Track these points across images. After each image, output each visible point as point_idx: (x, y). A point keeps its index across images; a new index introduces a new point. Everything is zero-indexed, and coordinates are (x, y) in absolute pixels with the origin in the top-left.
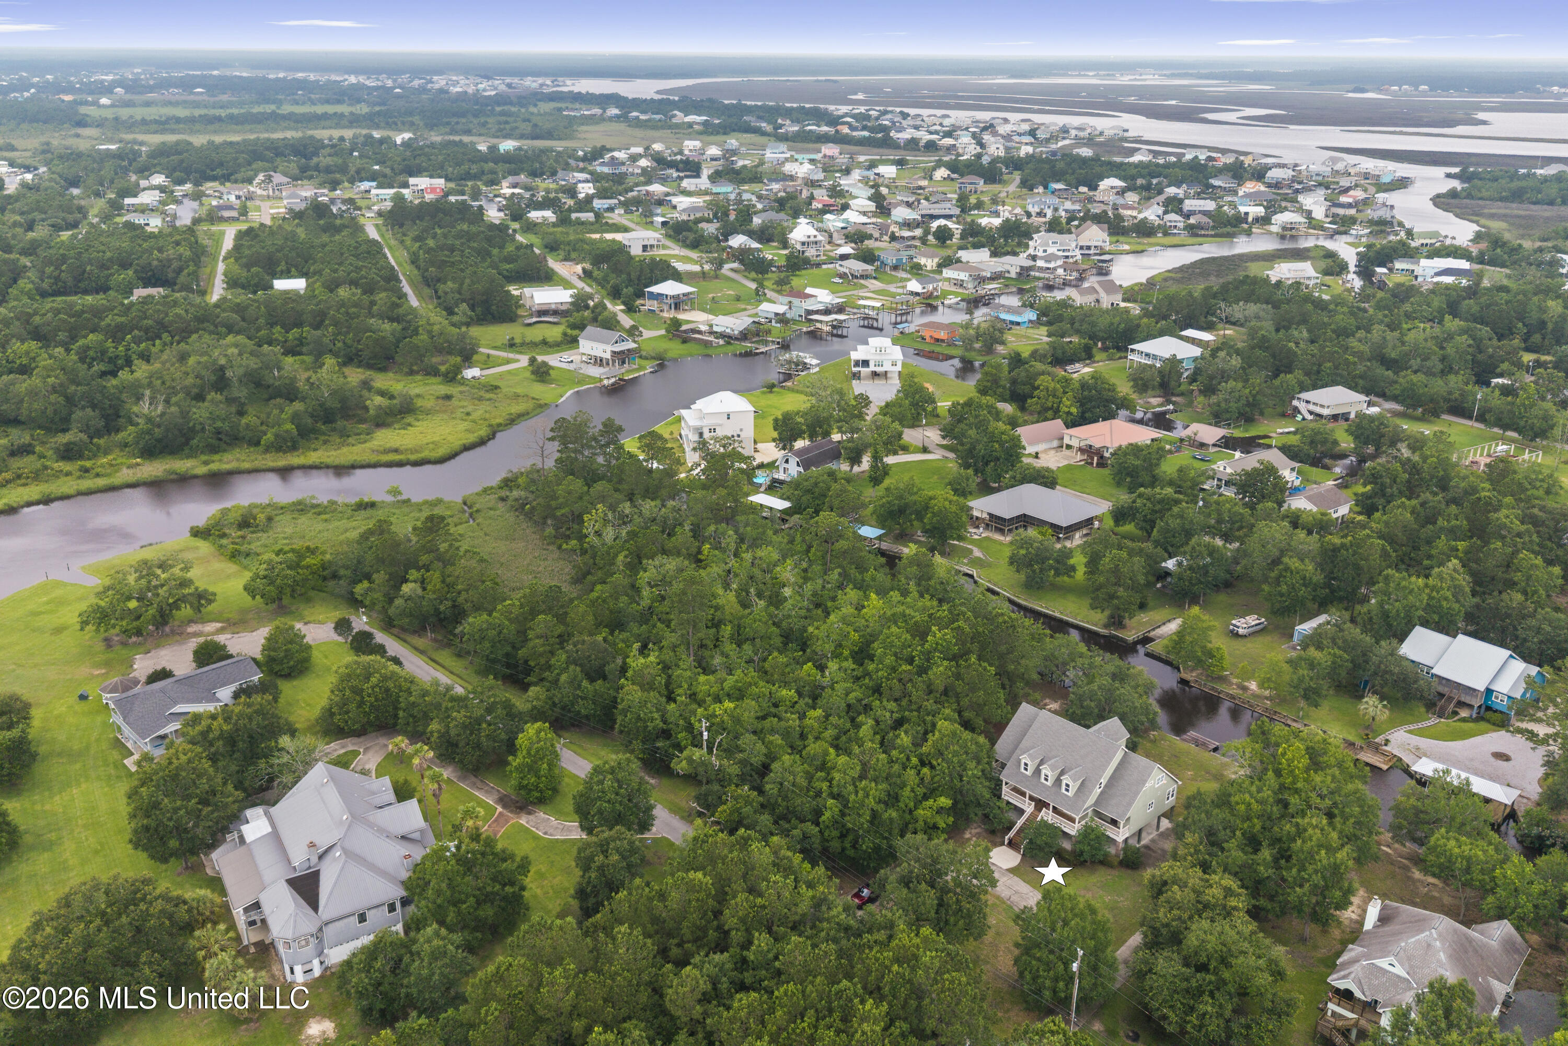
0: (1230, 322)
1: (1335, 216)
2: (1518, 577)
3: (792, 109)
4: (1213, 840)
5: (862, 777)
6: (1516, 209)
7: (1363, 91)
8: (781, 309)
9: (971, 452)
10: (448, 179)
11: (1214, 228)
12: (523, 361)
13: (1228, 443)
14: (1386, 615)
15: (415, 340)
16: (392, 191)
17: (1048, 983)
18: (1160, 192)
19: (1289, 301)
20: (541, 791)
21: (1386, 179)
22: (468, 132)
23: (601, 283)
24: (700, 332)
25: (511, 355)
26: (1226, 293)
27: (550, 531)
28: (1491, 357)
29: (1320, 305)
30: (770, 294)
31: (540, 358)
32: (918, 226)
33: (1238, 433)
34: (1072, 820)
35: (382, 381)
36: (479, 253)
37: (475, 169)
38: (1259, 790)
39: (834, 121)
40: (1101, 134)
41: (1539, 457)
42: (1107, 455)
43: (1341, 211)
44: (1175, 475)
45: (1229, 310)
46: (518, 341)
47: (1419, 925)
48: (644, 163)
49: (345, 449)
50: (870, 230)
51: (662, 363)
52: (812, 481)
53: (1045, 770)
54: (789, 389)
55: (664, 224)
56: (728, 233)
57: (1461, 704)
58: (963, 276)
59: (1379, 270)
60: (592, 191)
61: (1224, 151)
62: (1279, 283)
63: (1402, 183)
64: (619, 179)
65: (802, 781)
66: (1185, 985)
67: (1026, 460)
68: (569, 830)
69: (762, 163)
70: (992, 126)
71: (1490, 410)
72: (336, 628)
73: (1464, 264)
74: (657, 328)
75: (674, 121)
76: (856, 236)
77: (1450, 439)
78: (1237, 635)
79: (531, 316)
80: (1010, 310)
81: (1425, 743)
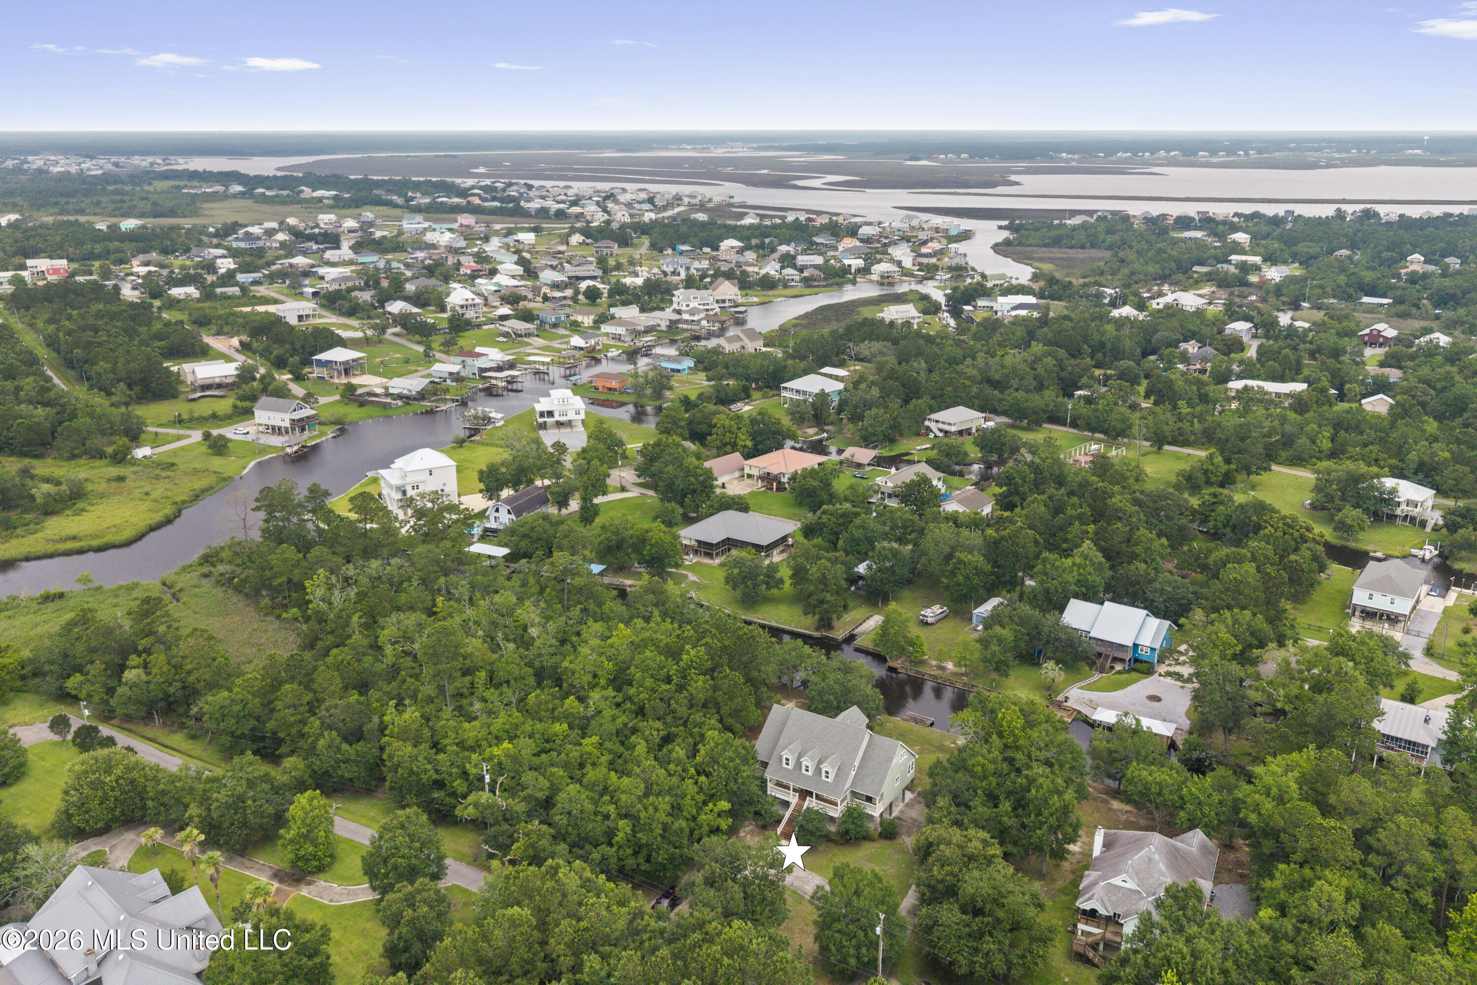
0: (859, 359)
1: (920, 264)
2: (1138, 550)
3: (419, 182)
4: (960, 802)
5: (646, 795)
6: (1057, 253)
7: (918, 159)
8: (455, 368)
9: (670, 486)
10: (71, 260)
11: (825, 279)
12: (196, 436)
13: (879, 461)
14: (1047, 591)
15: (75, 424)
16: (9, 274)
17: (852, 951)
18: (774, 250)
19: (905, 338)
20: (319, 860)
21: (953, 232)
22: (82, 212)
23: (265, 354)
24: (376, 395)
25: (181, 432)
26: (849, 334)
27: (266, 601)
28: (1071, 373)
29: (929, 339)
30: (438, 355)
31: (215, 432)
32: (566, 287)
33: (886, 453)
34: (836, 804)
35: (42, 467)
36: (126, 331)
37: (98, 248)
38: (990, 752)
39: (464, 193)
40: (710, 200)
41: (1123, 451)
42: (785, 480)
43: (925, 261)
44: (847, 492)
45: (856, 349)
46: (185, 416)
47: (1138, 845)
48: (281, 237)
49: (14, 542)
50: (523, 292)
51: (342, 428)
52: (528, 526)
53: (806, 762)
54: (479, 443)
55: (315, 294)
56: (384, 298)
57: (1116, 660)
58: (620, 330)
59: (967, 308)
60: (232, 266)
61: (819, 213)
62: (892, 323)
63: (966, 236)
64: (260, 253)
65: (589, 806)
66: (967, 930)
67: (718, 491)
68: (355, 894)
69: (401, 233)
70: (612, 195)
71: (1079, 417)
72: (51, 727)
73: (1031, 300)
74: (329, 394)
75: (302, 196)
76: (512, 298)
77: (1058, 443)
78: (927, 624)
79: (194, 391)
80: (669, 359)
81: (1095, 696)
